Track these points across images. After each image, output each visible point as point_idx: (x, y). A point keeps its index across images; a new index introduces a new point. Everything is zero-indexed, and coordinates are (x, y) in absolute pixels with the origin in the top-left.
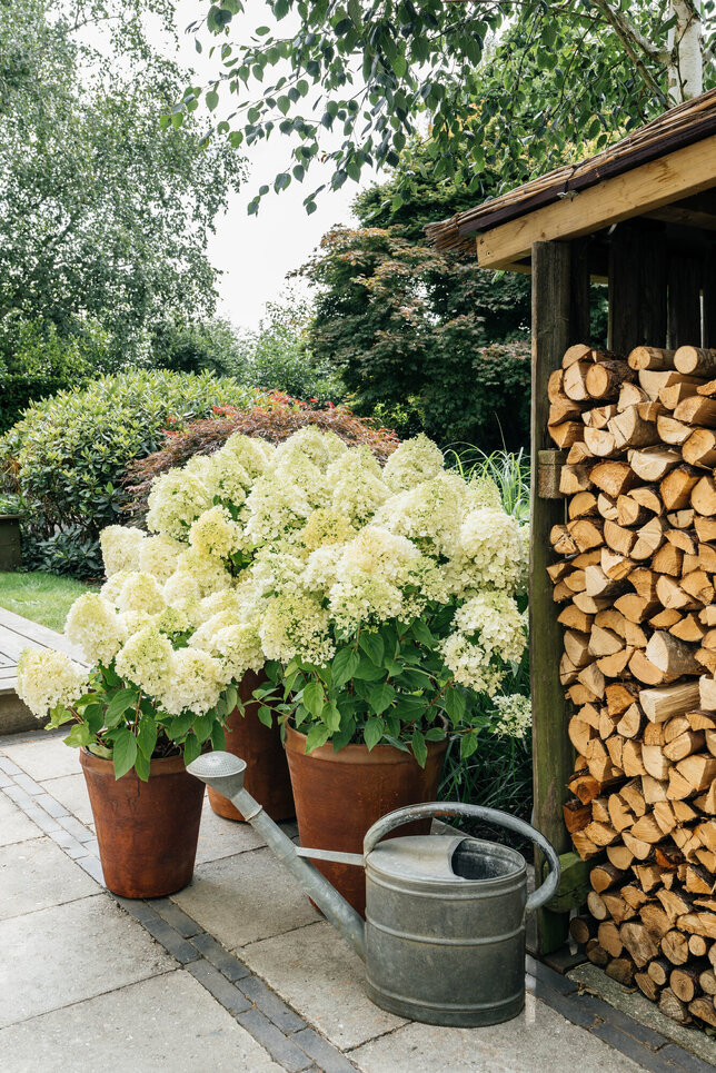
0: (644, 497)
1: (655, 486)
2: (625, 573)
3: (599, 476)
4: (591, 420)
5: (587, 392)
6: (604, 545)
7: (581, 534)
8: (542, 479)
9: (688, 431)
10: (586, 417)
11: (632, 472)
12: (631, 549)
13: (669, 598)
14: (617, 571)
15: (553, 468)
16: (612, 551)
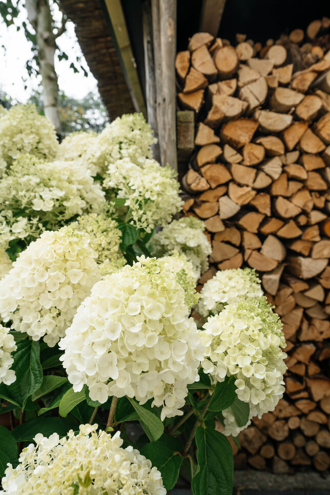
0: (271, 143)
1: (280, 135)
2: (251, 198)
3: (233, 130)
4: (219, 91)
5: (217, 68)
6: (232, 180)
7: (213, 175)
8: (181, 134)
9: (300, 97)
10: (213, 88)
11: (260, 126)
12: (254, 181)
13: (287, 210)
14: (244, 198)
15: (192, 125)
16: (240, 185)
